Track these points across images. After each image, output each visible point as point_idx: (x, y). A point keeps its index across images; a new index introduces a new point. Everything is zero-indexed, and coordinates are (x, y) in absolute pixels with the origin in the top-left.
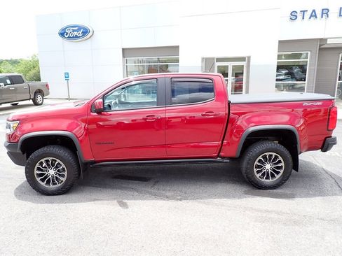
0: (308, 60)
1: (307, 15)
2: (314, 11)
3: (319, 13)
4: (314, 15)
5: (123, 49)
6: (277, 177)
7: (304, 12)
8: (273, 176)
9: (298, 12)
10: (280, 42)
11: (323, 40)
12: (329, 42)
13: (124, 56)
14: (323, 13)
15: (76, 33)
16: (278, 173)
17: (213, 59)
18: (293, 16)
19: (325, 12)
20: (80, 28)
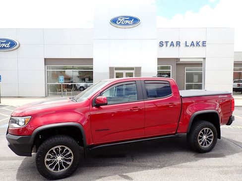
0: (171, 70)
1: (169, 44)
2: (172, 42)
3: (175, 43)
4: (172, 44)
5: (45, 59)
6: (210, 143)
7: (167, 42)
8: (208, 143)
9: (164, 42)
10: (158, 59)
11: (178, 59)
12: (181, 60)
13: (45, 64)
14: (177, 44)
15: (3, 45)
16: (210, 141)
17: (113, 68)
18: (161, 44)
19: (178, 43)
20: (7, 41)
